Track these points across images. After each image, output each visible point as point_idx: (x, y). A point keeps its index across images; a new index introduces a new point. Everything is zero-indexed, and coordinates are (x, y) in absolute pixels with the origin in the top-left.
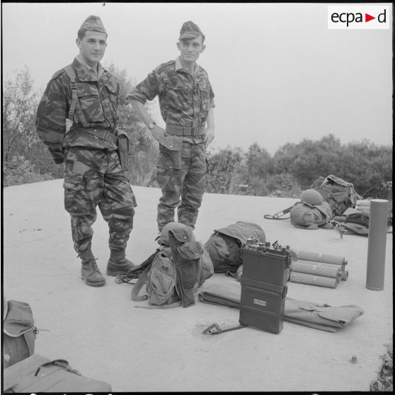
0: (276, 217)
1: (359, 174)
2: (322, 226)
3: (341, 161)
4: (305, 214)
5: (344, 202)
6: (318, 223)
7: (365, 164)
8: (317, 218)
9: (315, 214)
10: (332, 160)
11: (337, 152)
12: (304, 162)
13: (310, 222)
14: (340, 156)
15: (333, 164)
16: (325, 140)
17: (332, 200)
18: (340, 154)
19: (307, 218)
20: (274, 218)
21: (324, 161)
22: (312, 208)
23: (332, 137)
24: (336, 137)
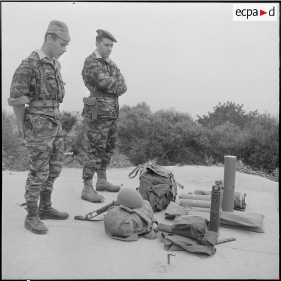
0: (89, 216)
1: (166, 135)
2: (142, 235)
3: (152, 126)
4: (122, 223)
5: (166, 195)
6: (139, 231)
7: (169, 128)
8: (136, 226)
9: (134, 221)
10: (145, 125)
11: (149, 119)
12: (125, 126)
13: (128, 232)
14: (151, 121)
15: (147, 128)
16: (139, 106)
17: (152, 194)
18: (152, 120)
19: (124, 228)
20: (86, 219)
21: (139, 125)
22: (131, 213)
23: (144, 104)
24: (147, 104)
